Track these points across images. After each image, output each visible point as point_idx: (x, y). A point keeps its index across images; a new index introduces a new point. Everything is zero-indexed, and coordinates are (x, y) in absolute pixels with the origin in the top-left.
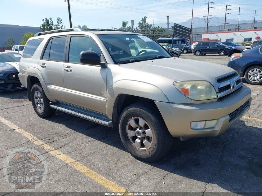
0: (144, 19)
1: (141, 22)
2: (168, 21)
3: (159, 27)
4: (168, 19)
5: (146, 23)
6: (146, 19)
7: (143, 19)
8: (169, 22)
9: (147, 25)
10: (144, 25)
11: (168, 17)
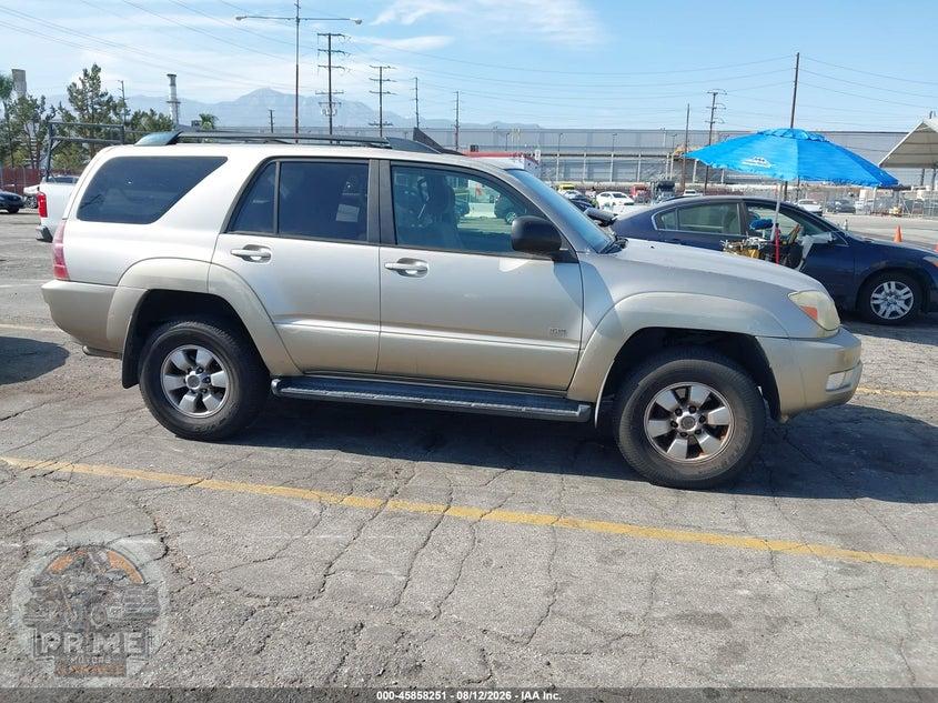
0: (93, 76)
1: (80, 86)
2: (174, 94)
3: (152, 111)
4: (173, 84)
5: (102, 90)
6: (100, 74)
7: (86, 74)
8: (179, 96)
9: (106, 98)
10: (92, 98)
11: (172, 77)
